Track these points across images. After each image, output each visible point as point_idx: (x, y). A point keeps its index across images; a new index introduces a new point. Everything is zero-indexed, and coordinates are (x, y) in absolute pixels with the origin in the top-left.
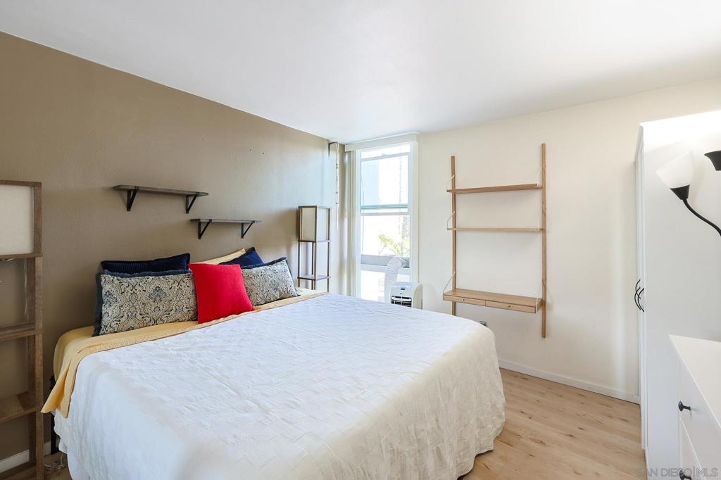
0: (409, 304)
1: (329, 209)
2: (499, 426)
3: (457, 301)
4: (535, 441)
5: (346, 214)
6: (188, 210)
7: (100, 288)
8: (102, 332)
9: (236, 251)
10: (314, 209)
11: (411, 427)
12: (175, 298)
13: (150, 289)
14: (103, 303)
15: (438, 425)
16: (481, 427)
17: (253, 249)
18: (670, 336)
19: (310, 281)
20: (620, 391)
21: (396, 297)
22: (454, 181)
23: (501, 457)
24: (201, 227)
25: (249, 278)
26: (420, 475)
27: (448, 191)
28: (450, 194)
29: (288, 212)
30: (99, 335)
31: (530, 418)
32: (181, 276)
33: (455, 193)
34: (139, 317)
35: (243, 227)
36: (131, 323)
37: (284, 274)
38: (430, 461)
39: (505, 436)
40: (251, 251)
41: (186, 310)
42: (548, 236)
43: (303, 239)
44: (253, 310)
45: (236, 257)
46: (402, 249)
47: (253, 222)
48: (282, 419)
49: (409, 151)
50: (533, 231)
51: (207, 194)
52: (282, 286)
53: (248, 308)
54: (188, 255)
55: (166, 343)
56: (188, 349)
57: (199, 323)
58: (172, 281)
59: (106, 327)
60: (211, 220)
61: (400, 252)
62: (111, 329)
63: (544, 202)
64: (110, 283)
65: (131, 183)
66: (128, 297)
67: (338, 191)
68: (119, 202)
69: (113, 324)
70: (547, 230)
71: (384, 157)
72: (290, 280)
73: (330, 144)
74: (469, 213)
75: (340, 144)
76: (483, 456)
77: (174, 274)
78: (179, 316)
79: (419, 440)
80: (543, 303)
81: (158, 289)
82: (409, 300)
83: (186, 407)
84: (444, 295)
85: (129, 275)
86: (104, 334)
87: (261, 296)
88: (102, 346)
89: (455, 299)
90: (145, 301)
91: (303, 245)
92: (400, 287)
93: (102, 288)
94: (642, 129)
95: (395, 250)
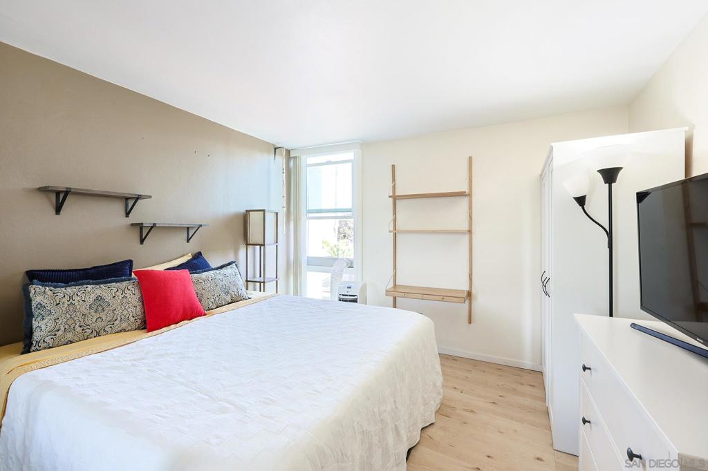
0: (355, 301)
1: (277, 213)
2: (438, 401)
3: (397, 295)
4: (467, 410)
5: (292, 217)
6: (127, 214)
7: (29, 301)
8: (33, 348)
9: (182, 256)
10: (262, 212)
11: (376, 410)
12: (119, 307)
13: (90, 299)
14: (33, 316)
15: (395, 405)
16: (425, 404)
17: (200, 254)
18: (575, 315)
19: (258, 284)
20: (528, 363)
21: (343, 295)
22: (394, 187)
23: (441, 428)
24: (143, 232)
25: (198, 282)
26: (383, 451)
27: (390, 197)
28: (391, 199)
29: (236, 216)
30: (29, 352)
31: (462, 392)
32: (125, 283)
33: (395, 198)
34: (79, 329)
35: (189, 231)
36: (70, 336)
37: (234, 277)
38: (390, 438)
39: (443, 410)
40: (198, 256)
41: (132, 319)
42: (474, 236)
43: (251, 242)
44: (205, 315)
45: (183, 262)
46: (338, 250)
47: (200, 226)
48: (261, 415)
49: (352, 158)
50: (462, 233)
51: (151, 197)
52: (233, 290)
53: (200, 314)
54: (131, 262)
55: (115, 354)
56: (143, 359)
57: (148, 332)
58: (115, 290)
59: (38, 342)
60: (155, 225)
61: (336, 253)
62: (45, 345)
63: (470, 208)
64: (40, 294)
65: (62, 185)
66: (64, 309)
67: (285, 196)
68: (47, 205)
69: (47, 339)
70: (473, 231)
71: (329, 163)
72: (241, 283)
73: (275, 149)
74: (408, 216)
75: (286, 150)
76: (426, 429)
77: (116, 282)
78: (124, 325)
79: (382, 421)
80: (469, 294)
81: (99, 298)
82: (356, 297)
83: (158, 415)
84: (387, 291)
85: (63, 284)
86: (37, 350)
87: (212, 300)
88: (37, 363)
89: (396, 294)
90: (85, 312)
91: (250, 248)
92: (347, 285)
93: (31, 300)
94: (552, 147)
95: (332, 252)
